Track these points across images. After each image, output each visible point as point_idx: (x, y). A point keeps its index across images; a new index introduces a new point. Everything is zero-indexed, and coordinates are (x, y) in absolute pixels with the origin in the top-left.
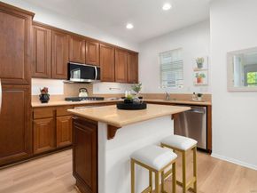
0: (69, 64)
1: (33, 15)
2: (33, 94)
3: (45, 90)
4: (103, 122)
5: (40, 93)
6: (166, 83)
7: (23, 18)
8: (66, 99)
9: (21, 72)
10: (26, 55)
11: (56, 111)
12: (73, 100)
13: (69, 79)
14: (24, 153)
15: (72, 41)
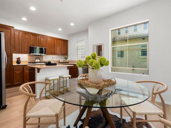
0: (30, 47)
1: (13, 27)
2: (13, 60)
3: (19, 59)
4: (36, 68)
5: (16, 60)
6: (80, 55)
7: (9, 29)
8: (29, 63)
9: (9, 51)
10: (11, 44)
11: (23, 67)
12: (32, 63)
13: (30, 54)
14: (10, 84)
15: (32, 36)
